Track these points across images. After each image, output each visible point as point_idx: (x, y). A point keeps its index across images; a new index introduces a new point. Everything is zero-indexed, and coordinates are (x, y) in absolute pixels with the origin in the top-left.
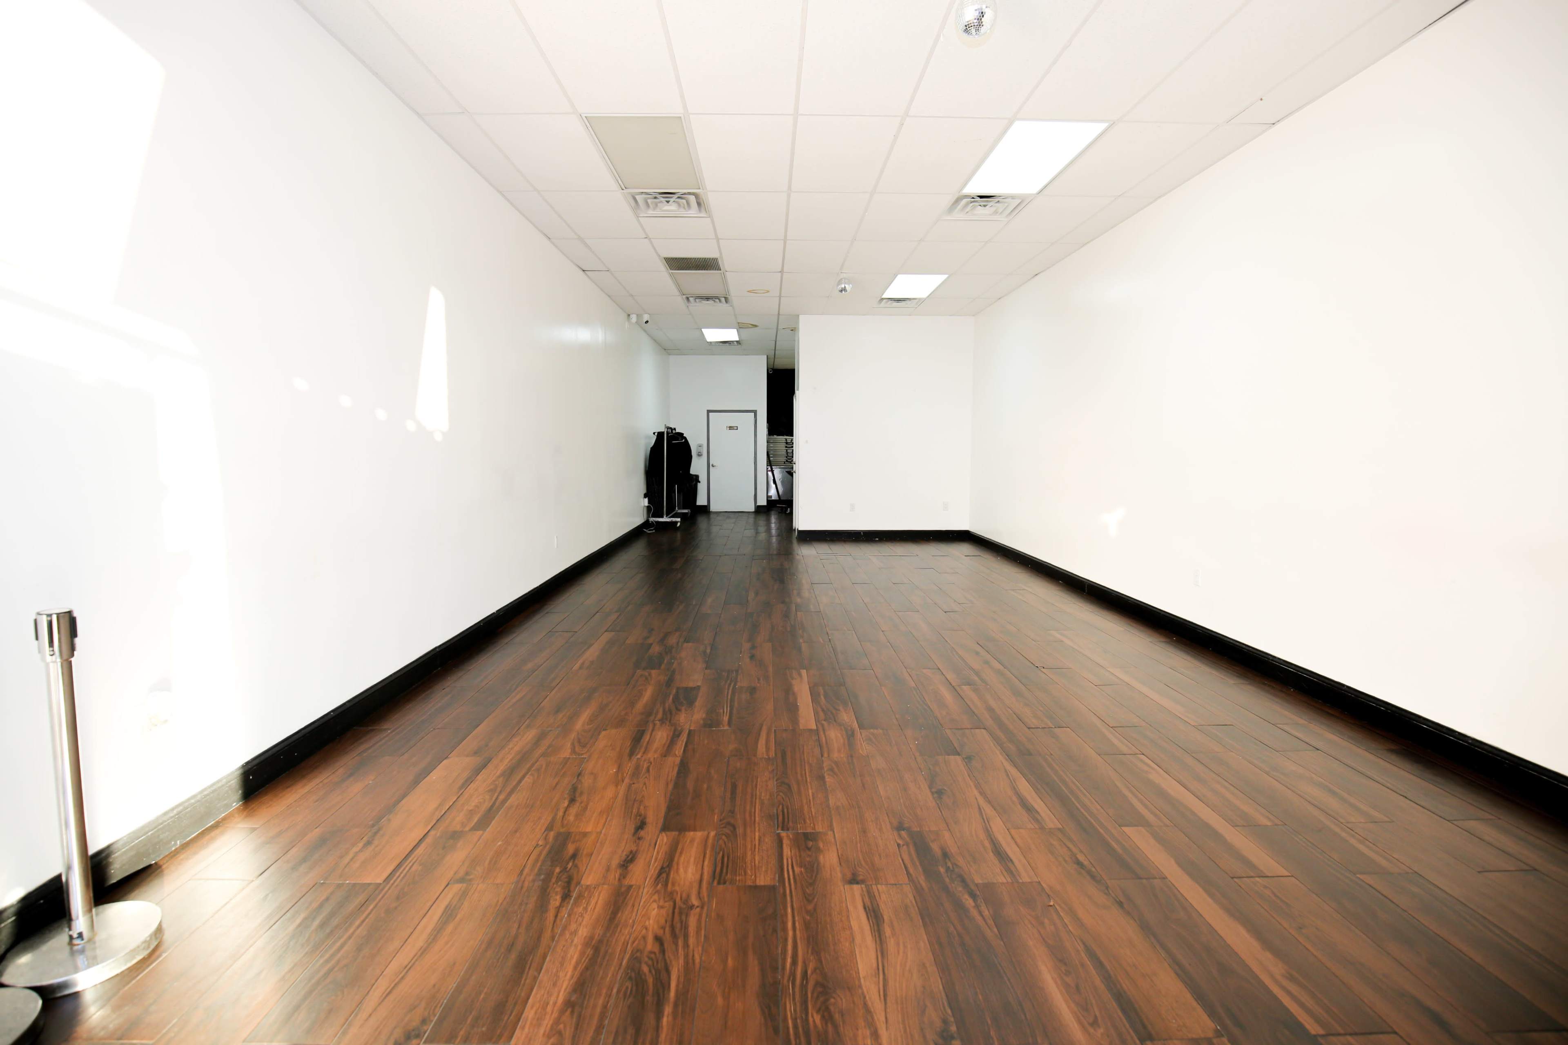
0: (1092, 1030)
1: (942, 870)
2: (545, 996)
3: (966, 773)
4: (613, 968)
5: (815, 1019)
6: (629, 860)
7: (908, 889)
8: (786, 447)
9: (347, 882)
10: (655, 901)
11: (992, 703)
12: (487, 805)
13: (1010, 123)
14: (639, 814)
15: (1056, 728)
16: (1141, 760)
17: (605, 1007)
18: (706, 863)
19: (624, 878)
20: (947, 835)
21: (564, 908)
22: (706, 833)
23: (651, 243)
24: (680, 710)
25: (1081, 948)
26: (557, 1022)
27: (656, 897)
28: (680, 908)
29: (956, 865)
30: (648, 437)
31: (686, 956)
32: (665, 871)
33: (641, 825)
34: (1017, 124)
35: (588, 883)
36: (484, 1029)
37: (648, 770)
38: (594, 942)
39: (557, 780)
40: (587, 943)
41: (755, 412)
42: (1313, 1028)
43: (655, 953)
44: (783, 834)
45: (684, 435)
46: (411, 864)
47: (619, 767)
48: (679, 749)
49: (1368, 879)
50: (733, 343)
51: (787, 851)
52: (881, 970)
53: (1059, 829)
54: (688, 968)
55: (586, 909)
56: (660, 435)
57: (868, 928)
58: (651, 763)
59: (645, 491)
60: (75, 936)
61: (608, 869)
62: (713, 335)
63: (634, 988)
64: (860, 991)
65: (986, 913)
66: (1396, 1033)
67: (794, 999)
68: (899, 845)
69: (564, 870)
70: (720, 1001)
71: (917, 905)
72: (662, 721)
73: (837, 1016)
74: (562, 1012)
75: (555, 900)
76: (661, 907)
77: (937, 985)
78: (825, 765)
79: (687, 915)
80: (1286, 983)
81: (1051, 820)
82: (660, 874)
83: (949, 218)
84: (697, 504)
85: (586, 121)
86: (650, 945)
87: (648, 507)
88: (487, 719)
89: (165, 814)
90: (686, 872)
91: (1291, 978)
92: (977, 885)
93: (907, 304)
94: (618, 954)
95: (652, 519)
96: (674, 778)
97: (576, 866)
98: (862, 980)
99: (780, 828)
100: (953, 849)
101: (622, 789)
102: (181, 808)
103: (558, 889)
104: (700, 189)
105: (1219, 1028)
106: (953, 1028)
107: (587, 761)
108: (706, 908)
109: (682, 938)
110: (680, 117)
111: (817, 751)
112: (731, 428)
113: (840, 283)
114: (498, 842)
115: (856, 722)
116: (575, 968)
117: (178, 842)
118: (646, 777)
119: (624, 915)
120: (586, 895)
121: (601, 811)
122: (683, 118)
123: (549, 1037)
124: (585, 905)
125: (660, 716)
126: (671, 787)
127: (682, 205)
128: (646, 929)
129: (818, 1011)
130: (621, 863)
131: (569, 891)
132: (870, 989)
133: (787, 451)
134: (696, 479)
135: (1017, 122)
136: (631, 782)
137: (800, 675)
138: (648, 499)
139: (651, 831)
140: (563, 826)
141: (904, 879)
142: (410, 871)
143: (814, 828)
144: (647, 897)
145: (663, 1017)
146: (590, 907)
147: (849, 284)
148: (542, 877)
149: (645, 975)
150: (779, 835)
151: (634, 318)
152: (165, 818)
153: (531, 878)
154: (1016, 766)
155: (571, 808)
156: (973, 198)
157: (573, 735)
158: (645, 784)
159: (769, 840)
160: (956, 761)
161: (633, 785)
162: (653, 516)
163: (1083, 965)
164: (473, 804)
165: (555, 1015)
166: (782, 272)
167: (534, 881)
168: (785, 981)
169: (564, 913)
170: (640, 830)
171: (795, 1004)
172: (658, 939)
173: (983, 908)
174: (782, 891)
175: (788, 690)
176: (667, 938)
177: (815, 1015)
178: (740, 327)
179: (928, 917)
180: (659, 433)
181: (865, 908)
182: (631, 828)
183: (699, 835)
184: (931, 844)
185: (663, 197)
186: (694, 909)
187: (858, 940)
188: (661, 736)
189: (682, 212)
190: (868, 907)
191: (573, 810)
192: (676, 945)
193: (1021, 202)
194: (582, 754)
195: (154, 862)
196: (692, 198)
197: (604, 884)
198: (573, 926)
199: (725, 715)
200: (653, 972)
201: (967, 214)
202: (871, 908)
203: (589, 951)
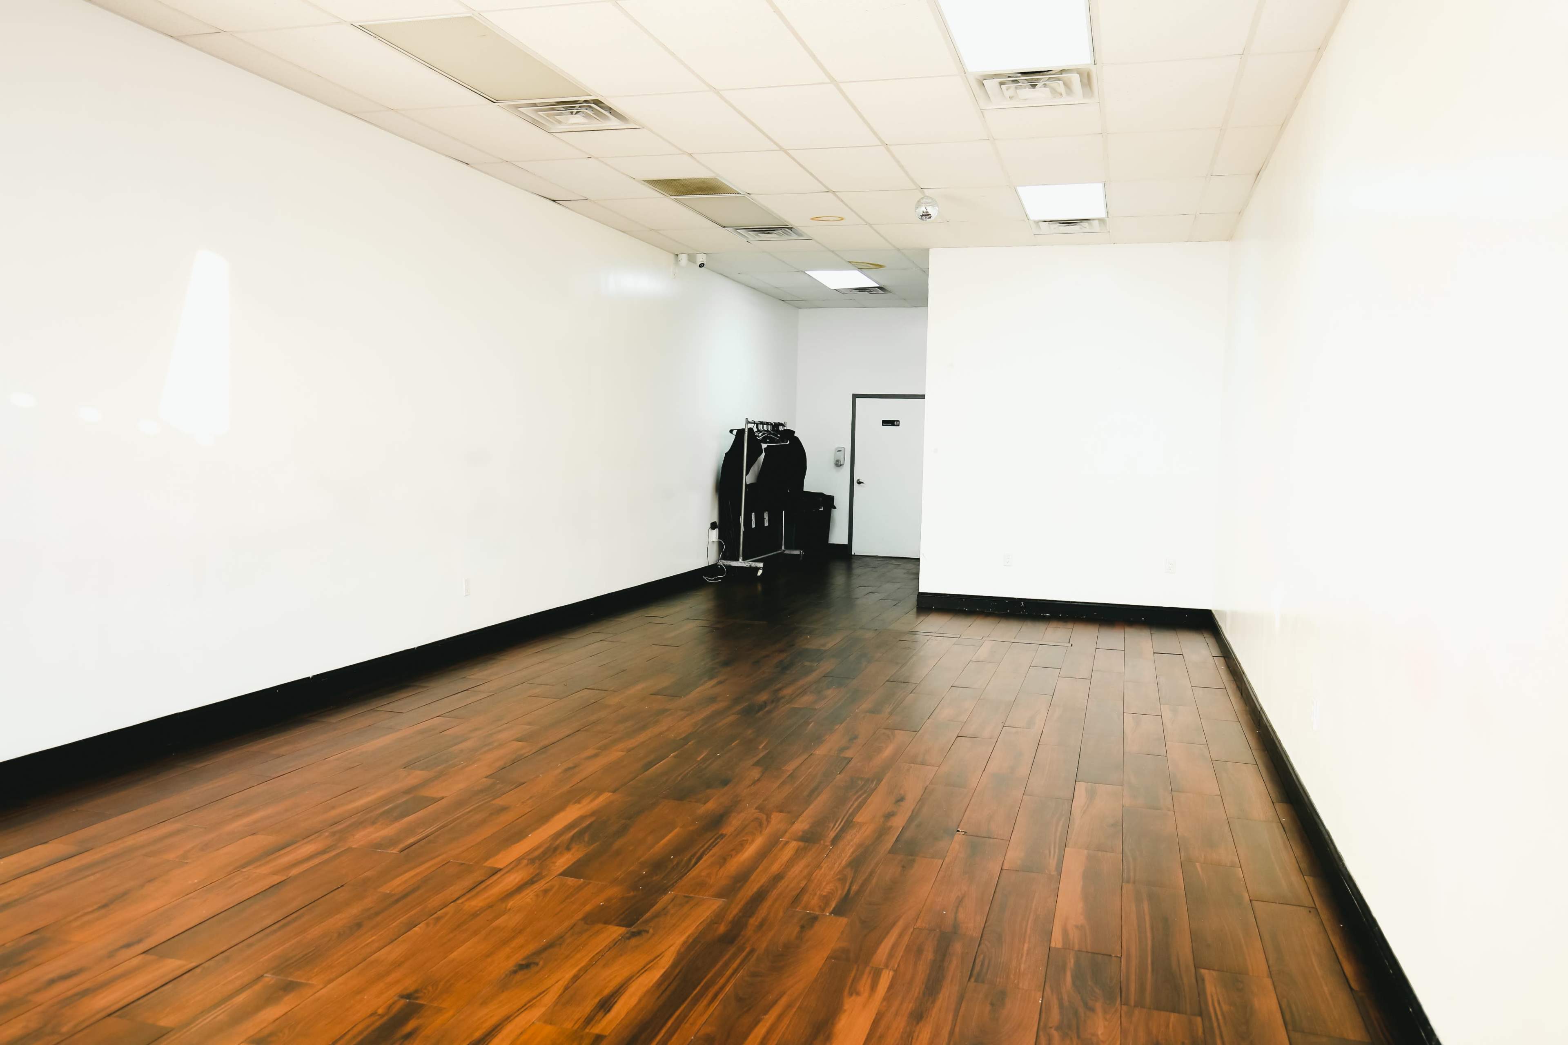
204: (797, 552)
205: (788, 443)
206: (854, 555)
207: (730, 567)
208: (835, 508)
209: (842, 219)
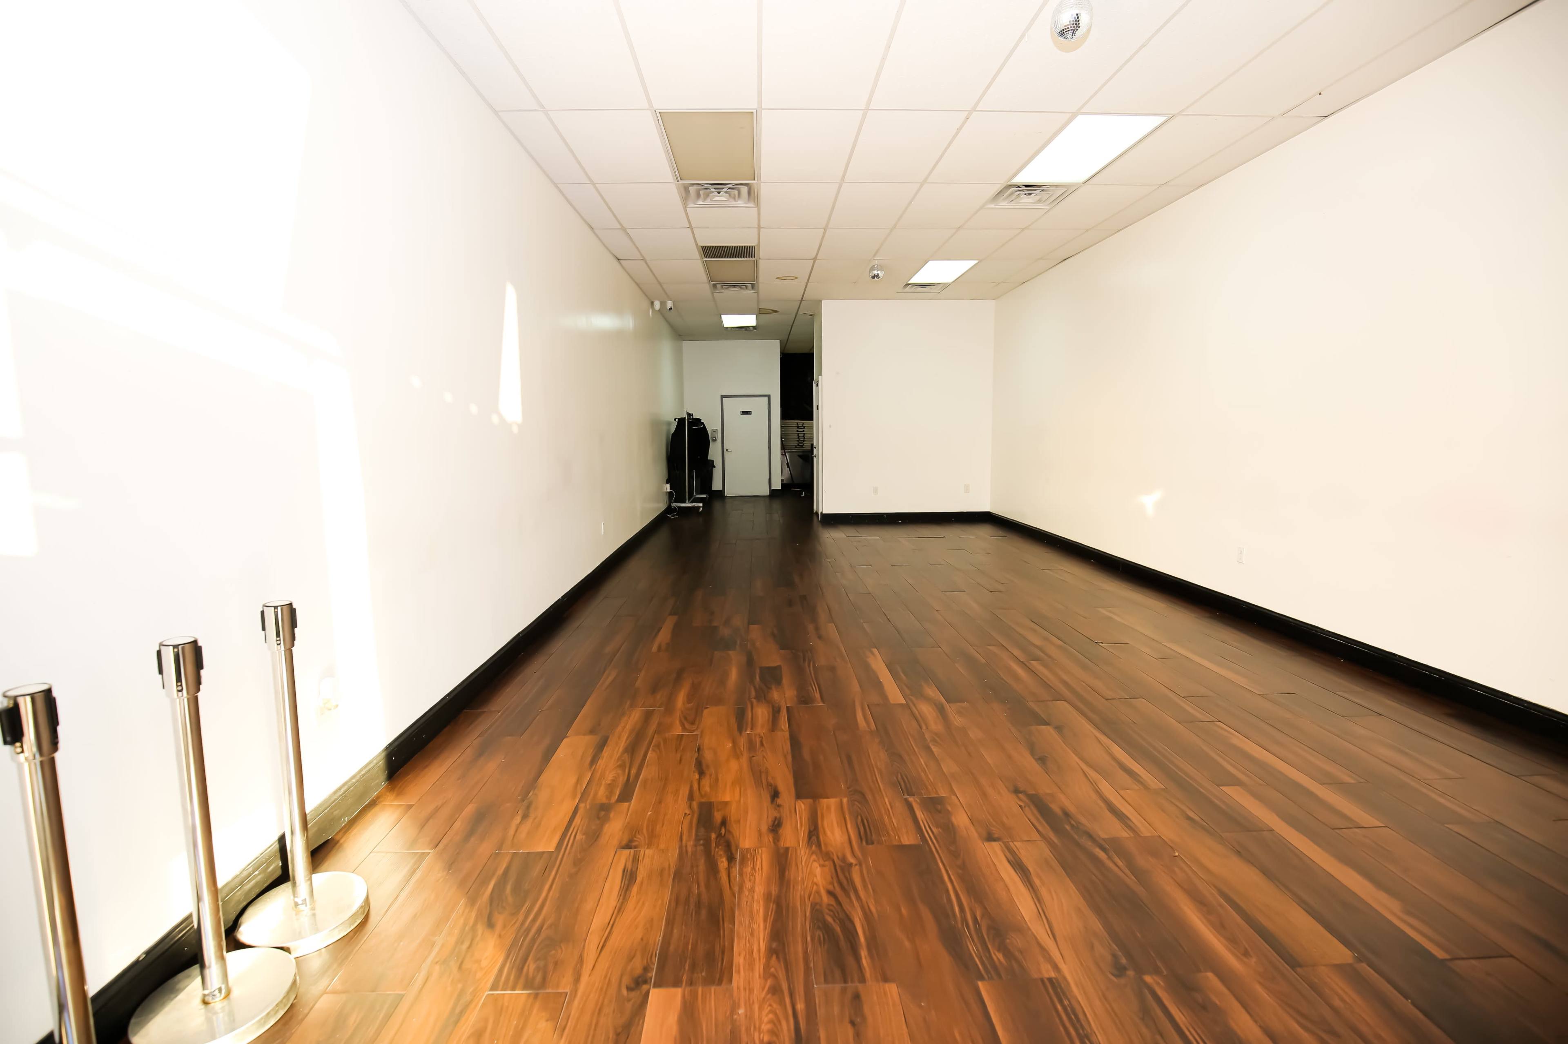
0: (1245, 960)
1: (1068, 827)
2: (748, 945)
3: (1060, 741)
4: (799, 920)
5: (998, 957)
6: (776, 827)
7: (1043, 845)
8: (798, 431)
9: (521, 851)
10: (814, 861)
11: (1065, 677)
12: (622, 780)
13: (1073, 116)
14: (769, 785)
15: (1130, 698)
16: (1219, 727)
17: (805, 952)
18: (849, 826)
19: (778, 841)
20: (1062, 797)
21: (733, 869)
22: (838, 800)
23: (693, 233)
24: (770, 688)
25: (1215, 892)
26: (767, 967)
27: (814, 857)
28: (841, 866)
29: (1080, 823)
30: (669, 424)
31: (862, 908)
32: (814, 834)
33: (775, 795)
34: (1080, 118)
35: (747, 846)
36: (703, 974)
37: (762, 744)
38: (773, 897)
39: (679, 756)
40: (768, 897)
41: (769, 397)
42: (1440, 954)
43: (832, 905)
44: (911, 799)
45: (702, 421)
46: (574, 834)
47: (734, 742)
48: (784, 723)
49: (1456, 828)
50: (749, 328)
51: (920, 814)
52: (1042, 912)
53: (1162, 789)
54: (867, 915)
55: (754, 868)
56: (681, 421)
57: (1018, 879)
58: (762, 738)
59: (667, 477)
60: (300, 902)
61: (760, 834)
62: (730, 321)
63: (826, 936)
64: (1030, 932)
65: (1120, 863)
66: (1512, 956)
67: (973, 940)
68: (1021, 806)
69: (719, 836)
70: (907, 944)
71: (1055, 857)
72: (757, 698)
73: (1017, 954)
74: (768, 958)
75: (723, 863)
76: (822, 866)
77: (1096, 925)
78: (926, 736)
79: (849, 873)
80: (1406, 918)
81: (1154, 783)
82: (810, 838)
83: (993, 206)
84: (713, 489)
85: (659, 117)
86: (825, 899)
87: (670, 493)
88: (590, 699)
89: (335, 792)
90: (833, 833)
91: (1409, 913)
92: (1103, 839)
93: (931, 289)
94: (799, 907)
95: (674, 505)
96: (790, 751)
97: (729, 832)
98: (1028, 923)
99: (906, 795)
100: (1072, 809)
101: (744, 760)
102: (346, 787)
103: (721, 853)
104: (754, 180)
105: (1356, 955)
106: (1124, 961)
107: (701, 736)
108: (864, 866)
109: (853, 891)
110: (753, 112)
111: (914, 723)
112: (744, 413)
113: (872, 269)
114: (648, 812)
115: (941, 696)
116: (765, 920)
117: (346, 818)
118: (762, 751)
119: (792, 873)
120: (749, 857)
121: (732, 783)
122: (755, 114)
123: (766, 979)
124: (752, 866)
125: (753, 694)
126: (790, 758)
127: (733, 195)
128: (817, 885)
129: (999, 950)
130: (770, 828)
131: (732, 854)
132: (1039, 930)
133: (798, 435)
134: (711, 464)
135: (1079, 116)
136: (751, 756)
137: (873, 653)
138: (670, 485)
139: (787, 796)
140: (702, 796)
141: (1035, 836)
142: (576, 839)
143: (937, 793)
144: (806, 857)
145: (862, 960)
146: (758, 867)
147: (881, 270)
148: (702, 842)
149: (831, 924)
150: (906, 800)
151: (657, 305)
152: (335, 797)
153: (692, 843)
154: (1105, 734)
155: (703, 780)
156: (1019, 187)
157: (678, 714)
158: (764, 757)
159: (899, 806)
160: (1048, 731)
161: (753, 758)
162: (675, 502)
163: (1221, 906)
164: (610, 778)
165: (763, 960)
166: (815, 259)
167: (695, 846)
168: (960, 925)
169: (735, 871)
170: (776, 799)
171: (976, 945)
172: (830, 893)
173: (1117, 859)
174: (927, 849)
175: (867, 667)
176: (838, 891)
177: (997, 953)
178: (760, 312)
179: (1069, 868)
180: (680, 419)
181: (1009, 862)
182: (766, 797)
183: (832, 802)
184: (1050, 805)
185: (715, 189)
186: (854, 867)
187: (1012, 889)
188: (761, 713)
189: (732, 203)
190: (1012, 861)
191: (706, 782)
192: (849, 897)
193: (1066, 191)
194: (694, 731)
195: (330, 837)
196: (744, 190)
197: (761, 847)
198: (748, 885)
199: (815, 692)
200: (838, 921)
201: (1012, 203)
202: (1014, 862)
203: (772, 906)
204: (704, 496)
205: (702, 426)
206: (727, 496)
207: (680, 508)
208: (715, 467)
209: (796, 278)
